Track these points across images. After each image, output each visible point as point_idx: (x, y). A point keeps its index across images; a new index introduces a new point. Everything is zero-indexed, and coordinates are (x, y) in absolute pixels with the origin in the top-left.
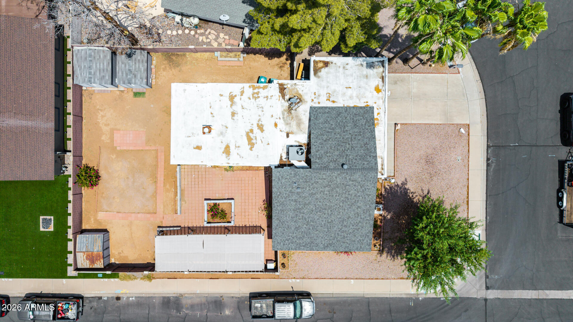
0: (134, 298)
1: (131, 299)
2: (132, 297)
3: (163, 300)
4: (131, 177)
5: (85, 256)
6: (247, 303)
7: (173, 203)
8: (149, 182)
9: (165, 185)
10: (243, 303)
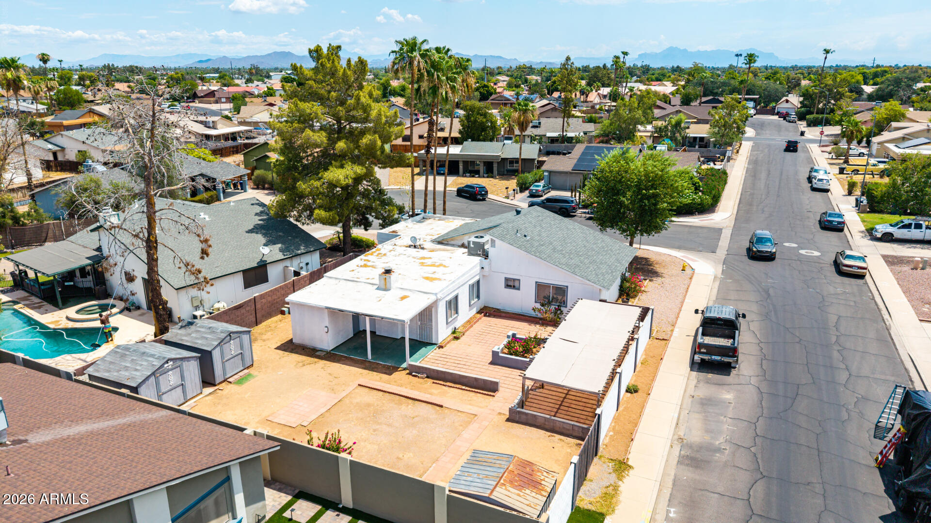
0: (672, 510)
1: (672, 515)
2: (668, 512)
3: (687, 465)
4: (378, 427)
5: (510, 489)
6: (710, 376)
7: (472, 394)
8: (409, 408)
9: (431, 394)
10: (710, 379)
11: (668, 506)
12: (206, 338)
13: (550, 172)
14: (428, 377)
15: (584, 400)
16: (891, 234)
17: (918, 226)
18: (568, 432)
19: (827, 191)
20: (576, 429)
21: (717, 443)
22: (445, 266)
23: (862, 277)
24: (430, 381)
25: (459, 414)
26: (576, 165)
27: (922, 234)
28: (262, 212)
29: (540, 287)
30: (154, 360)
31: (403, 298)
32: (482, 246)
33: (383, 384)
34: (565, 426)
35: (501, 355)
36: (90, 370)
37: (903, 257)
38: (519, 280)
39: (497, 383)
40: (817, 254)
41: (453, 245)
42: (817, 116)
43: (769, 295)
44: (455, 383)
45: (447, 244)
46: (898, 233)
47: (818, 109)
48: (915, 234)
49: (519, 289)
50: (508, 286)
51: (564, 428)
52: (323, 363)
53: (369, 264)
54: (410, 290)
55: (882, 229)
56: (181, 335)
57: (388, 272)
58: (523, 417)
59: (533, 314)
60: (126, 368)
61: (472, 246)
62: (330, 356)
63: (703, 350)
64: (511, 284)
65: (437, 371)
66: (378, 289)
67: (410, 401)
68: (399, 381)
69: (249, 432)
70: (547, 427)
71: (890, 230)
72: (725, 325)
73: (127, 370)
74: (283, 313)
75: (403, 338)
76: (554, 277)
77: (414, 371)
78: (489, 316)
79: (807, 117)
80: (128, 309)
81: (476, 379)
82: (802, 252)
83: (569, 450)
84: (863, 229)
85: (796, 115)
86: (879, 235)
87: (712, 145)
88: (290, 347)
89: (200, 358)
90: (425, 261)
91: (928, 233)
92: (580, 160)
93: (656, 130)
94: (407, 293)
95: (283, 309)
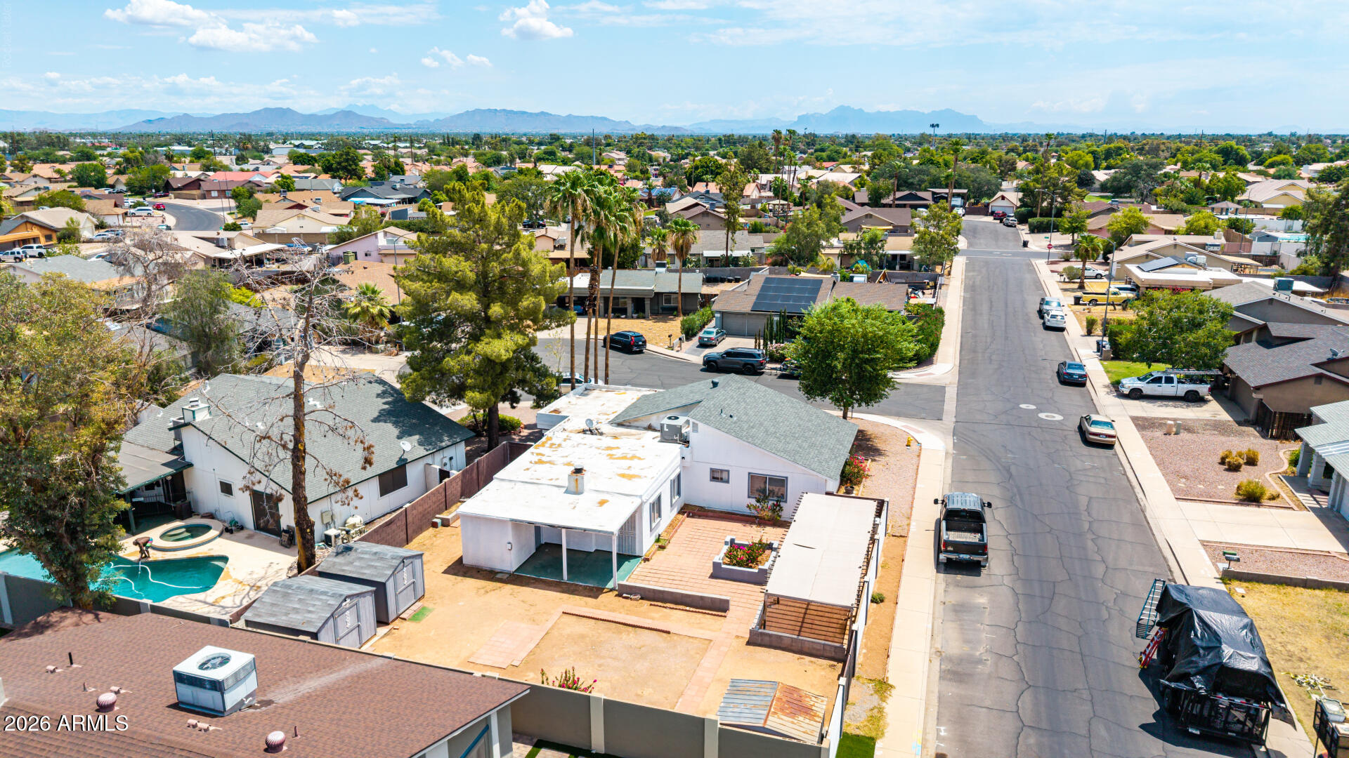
1: (942, 734)
3: (950, 680)
4: (602, 661)
5: (783, 717)
6: (959, 577)
7: (701, 615)
8: (631, 637)
9: (653, 619)
10: (959, 581)
11: (938, 725)
12: (375, 567)
13: (723, 313)
14: (642, 598)
15: (827, 615)
16: (1139, 390)
17: (1169, 380)
18: (818, 653)
19: (1062, 330)
20: (828, 648)
21: (978, 653)
22: (639, 458)
23: (1110, 446)
24: (647, 603)
25: (691, 640)
26: (755, 303)
27: (1175, 389)
28: (384, 392)
29: (753, 477)
30: (327, 598)
31: (602, 503)
32: (677, 430)
33: (592, 610)
34: (815, 646)
35: (723, 566)
36: (249, 615)
37: (1155, 418)
38: (728, 471)
39: (727, 601)
40: (1058, 417)
41: (637, 427)
42: (1042, 219)
43: (1011, 475)
44: (676, 603)
45: (629, 427)
46: (1148, 389)
47: (1042, 208)
48: (1166, 389)
49: (727, 482)
50: (714, 478)
51: (814, 649)
52: (509, 587)
53: (544, 459)
54: (608, 492)
55: (1129, 383)
56: (340, 564)
57: (578, 471)
58: (767, 639)
59: (747, 511)
60: (296, 611)
61: (666, 429)
62: (514, 578)
63: (950, 548)
64: (718, 476)
65: (654, 591)
66: (567, 492)
67: (630, 629)
68: (607, 606)
70: (793, 648)
71: (1139, 385)
72: (970, 517)
73: (297, 613)
74: (435, 525)
75: (609, 550)
76: (771, 466)
77: (625, 592)
78: (693, 517)
79: (1030, 220)
80: (231, 531)
81: (702, 598)
82: (1042, 415)
83: (823, 673)
84: (1108, 382)
85: (1015, 216)
86: (1126, 391)
87: (916, 266)
88: (459, 568)
89: (375, 592)
90: (613, 452)
91: (1182, 389)
92: (759, 297)
93: (845, 247)
94: (605, 497)
95: (435, 520)
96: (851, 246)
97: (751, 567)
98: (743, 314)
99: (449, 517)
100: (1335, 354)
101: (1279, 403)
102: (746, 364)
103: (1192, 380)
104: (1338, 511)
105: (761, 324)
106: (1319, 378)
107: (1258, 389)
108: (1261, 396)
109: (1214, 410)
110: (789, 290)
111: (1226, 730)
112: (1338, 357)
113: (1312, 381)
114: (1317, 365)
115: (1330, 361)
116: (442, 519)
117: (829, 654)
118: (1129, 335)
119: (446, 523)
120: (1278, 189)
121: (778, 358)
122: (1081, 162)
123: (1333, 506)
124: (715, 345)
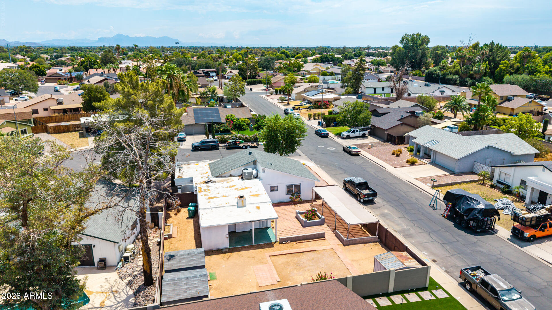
3: (408, 238)
7: (317, 242)
9: (303, 248)
10: (372, 207)
12: (195, 260)
14: (291, 242)
16: (349, 136)
17: (357, 131)
18: (369, 241)
21: (405, 227)
22: (249, 188)
23: (358, 155)
24: (295, 243)
25: (326, 251)
26: (195, 120)
27: (359, 134)
29: (288, 187)
30: (199, 278)
31: (258, 208)
32: (251, 174)
34: (368, 239)
35: (308, 222)
36: (165, 299)
37: (363, 144)
38: (278, 186)
39: (324, 233)
40: (334, 149)
41: (225, 177)
42: (251, 80)
44: (304, 240)
45: (221, 177)
46: (352, 135)
47: (248, 76)
48: (356, 134)
49: (277, 190)
50: (272, 190)
53: (211, 196)
54: (256, 203)
55: (345, 134)
56: (174, 264)
57: (241, 197)
58: (351, 242)
61: (246, 174)
62: (230, 250)
65: (295, 237)
66: (238, 207)
69: (299, 285)
71: (348, 134)
72: (364, 185)
74: (166, 239)
75: (251, 230)
77: (283, 241)
79: (246, 80)
81: (314, 235)
82: (329, 148)
84: (334, 135)
86: (345, 137)
87: (225, 100)
90: (235, 187)
91: (361, 133)
92: (195, 117)
93: (201, 94)
94: (257, 205)
95: (165, 236)
96: (203, 93)
97: (313, 220)
98: (192, 125)
99: (171, 233)
100: (402, 116)
101: (395, 133)
102: (212, 146)
103: (362, 130)
104: (435, 163)
105: (201, 129)
106: (402, 124)
107: (387, 130)
108: (388, 132)
109: (370, 140)
110: (207, 113)
111: (486, 228)
112: (404, 117)
113: (400, 125)
114: (398, 120)
115: (402, 119)
116: (168, 235)
117: (372, 241)
118: (341, 118)
119: (170, 237)
120: (313, 66)
121: (223, 141)
122: (238, 58)
123: (433, 161)
124: (186, 140)
